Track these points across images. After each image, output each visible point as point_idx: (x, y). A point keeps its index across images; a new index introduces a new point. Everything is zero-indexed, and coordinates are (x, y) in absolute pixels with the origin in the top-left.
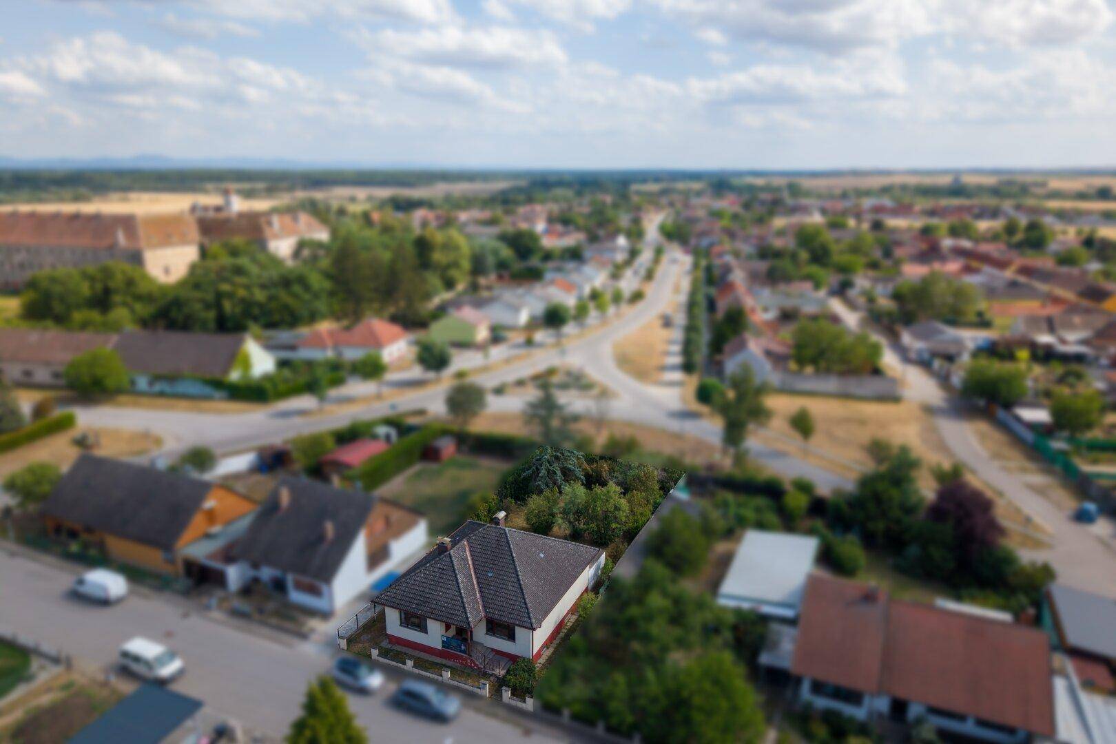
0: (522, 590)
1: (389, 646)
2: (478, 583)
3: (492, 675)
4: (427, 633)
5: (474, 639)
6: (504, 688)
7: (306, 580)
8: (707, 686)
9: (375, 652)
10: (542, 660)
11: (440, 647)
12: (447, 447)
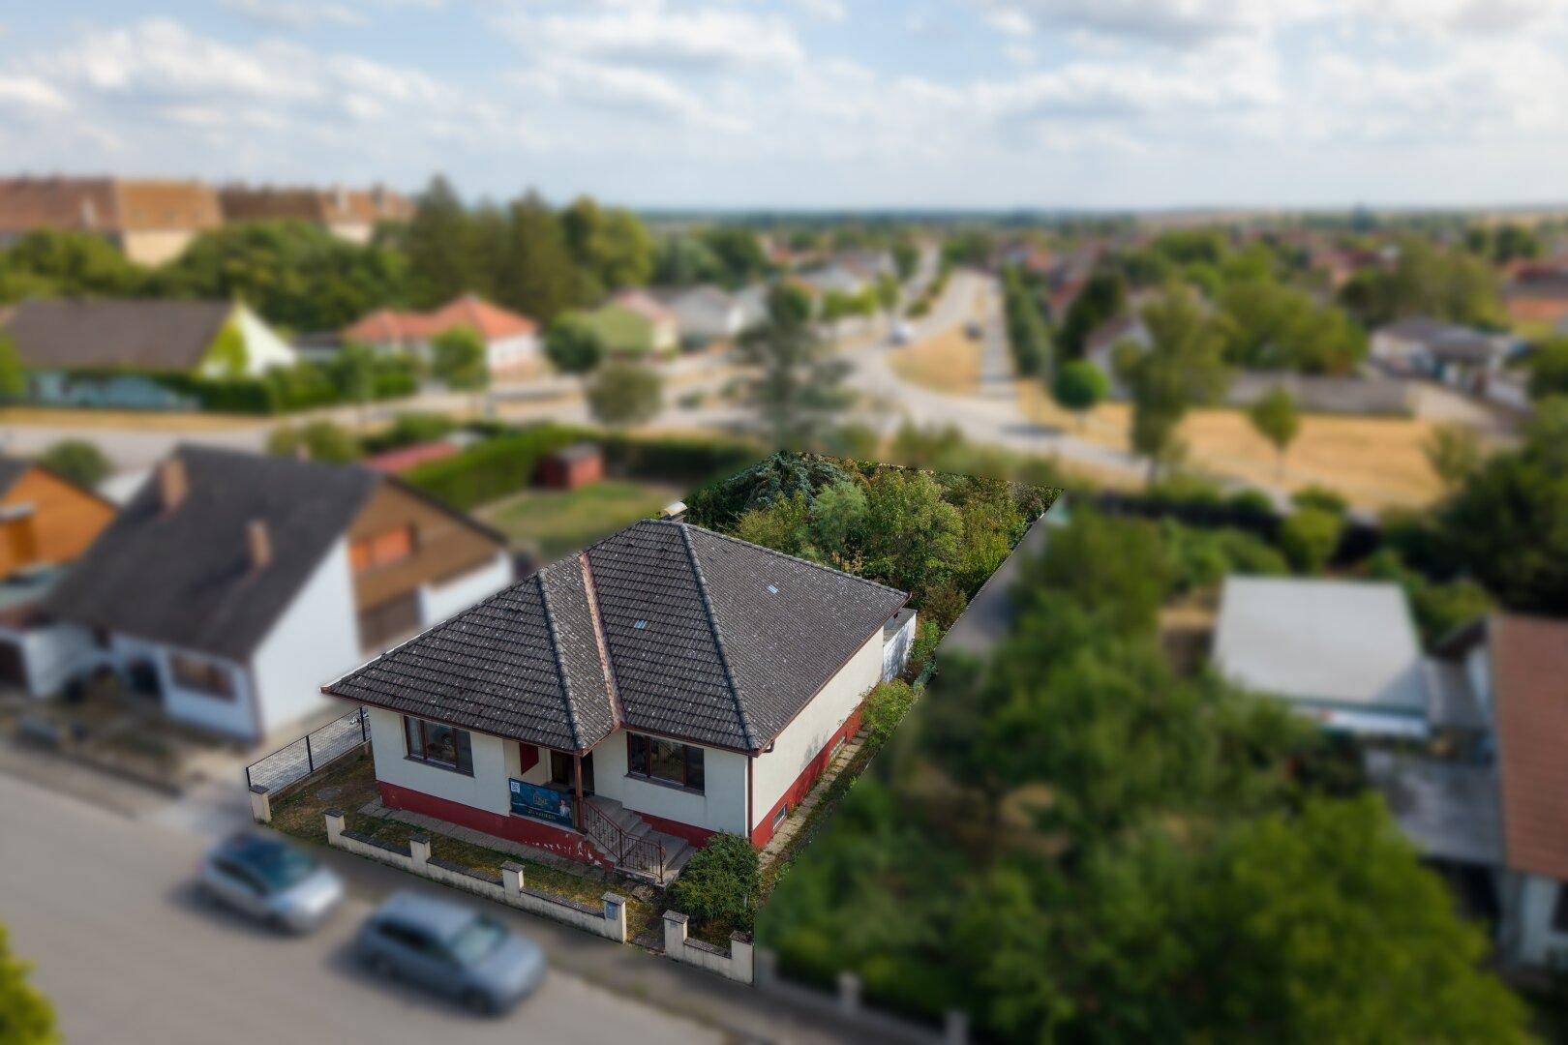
0: (721, 656)
1: (382, 813)
2: (609, 645)
3: (641, 882)
4: (471, 774)
5: (598, 791)
6: (669, 914)
7: (197, 660)
8: (1327, 896)
9: (335, 825)
10: (775, 845)
11: (504, 809)
12: (586, 467)
